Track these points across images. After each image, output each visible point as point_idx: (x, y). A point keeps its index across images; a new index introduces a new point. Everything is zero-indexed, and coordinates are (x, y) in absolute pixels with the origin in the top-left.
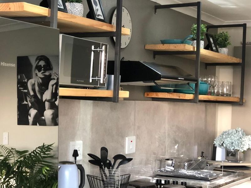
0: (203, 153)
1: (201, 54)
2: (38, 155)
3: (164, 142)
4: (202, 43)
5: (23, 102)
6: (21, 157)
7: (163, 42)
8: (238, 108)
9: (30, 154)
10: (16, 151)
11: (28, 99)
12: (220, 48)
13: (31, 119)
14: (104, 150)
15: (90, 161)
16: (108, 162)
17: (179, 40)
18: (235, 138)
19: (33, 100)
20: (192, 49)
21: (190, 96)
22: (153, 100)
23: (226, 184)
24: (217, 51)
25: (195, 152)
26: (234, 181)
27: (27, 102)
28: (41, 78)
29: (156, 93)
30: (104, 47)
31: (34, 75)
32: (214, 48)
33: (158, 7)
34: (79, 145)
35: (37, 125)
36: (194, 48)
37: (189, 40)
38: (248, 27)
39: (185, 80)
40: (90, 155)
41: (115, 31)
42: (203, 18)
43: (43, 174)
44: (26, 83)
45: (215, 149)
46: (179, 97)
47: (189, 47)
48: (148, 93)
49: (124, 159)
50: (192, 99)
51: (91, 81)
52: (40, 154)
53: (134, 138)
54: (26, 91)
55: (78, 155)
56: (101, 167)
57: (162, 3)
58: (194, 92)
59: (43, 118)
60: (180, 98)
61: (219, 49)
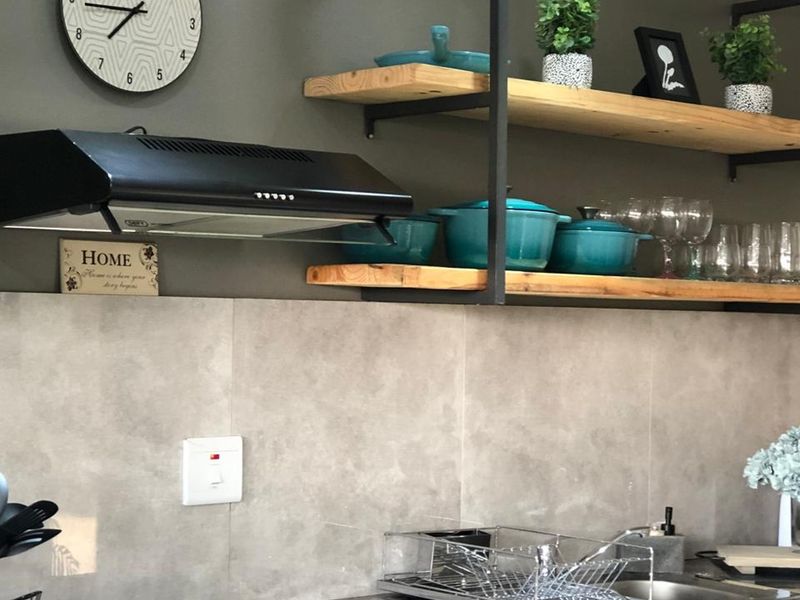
1: (513, 102)
12: (733, 87)
21: (465, 278)
29: (339, 266)
46: (402, 280)
48: (317, 269)
50: (474, 287)
58: (484, 261)
60: (405, 286)
61: (730, 91)
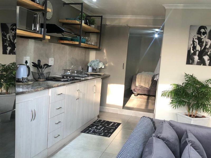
0: (83, 68)
2: (10, 67)
3: (67, 63)
4: (83, 21)
5: (4, 44)
6: (3, 68)
7: (67, 19)
8: (98, 52)
9: (7, 67)
10: (2, 65)
11: (7, 42)
13: (8, 51)
14: (39, 61)
15: (32, 65)
16: (41, 66)
17: (74, 19)
18: (96, 63)
19: (9, 42)
20: (79, 23)
22: (62, 44)
23: (91, 79)
24: (90, 26)
25: (80, 68)
26: (94, 78)
27: (6, 43)
28: (14, 34)
29: (63, 41)
30: (39, 15)
31: (10, 32)
32: (89, 25)
33: (65, 4)
34: (28, 59)
35: (10, 54)
36: (80, 23)
37: (77, 19)
38: (103, 18)
39: (75, 34)
40: (33, 63)
41: (44, 9)
42: (83, 11)
43: (13, 74)
44: (6, 35)
45: (88, 67)
46: (73, 43)
47: (78, 22)
48: (60, 40)
49: (47, 66)
50: (78, 44)
51: (33, 29)
52: (11, 66)
53: (53, 59)
54: (6, 38)
55: (27, 63)
56: (38, 68)
57: (67, 2)
58: (79, 41)
59: (14, 51)
61: (91, 25)
